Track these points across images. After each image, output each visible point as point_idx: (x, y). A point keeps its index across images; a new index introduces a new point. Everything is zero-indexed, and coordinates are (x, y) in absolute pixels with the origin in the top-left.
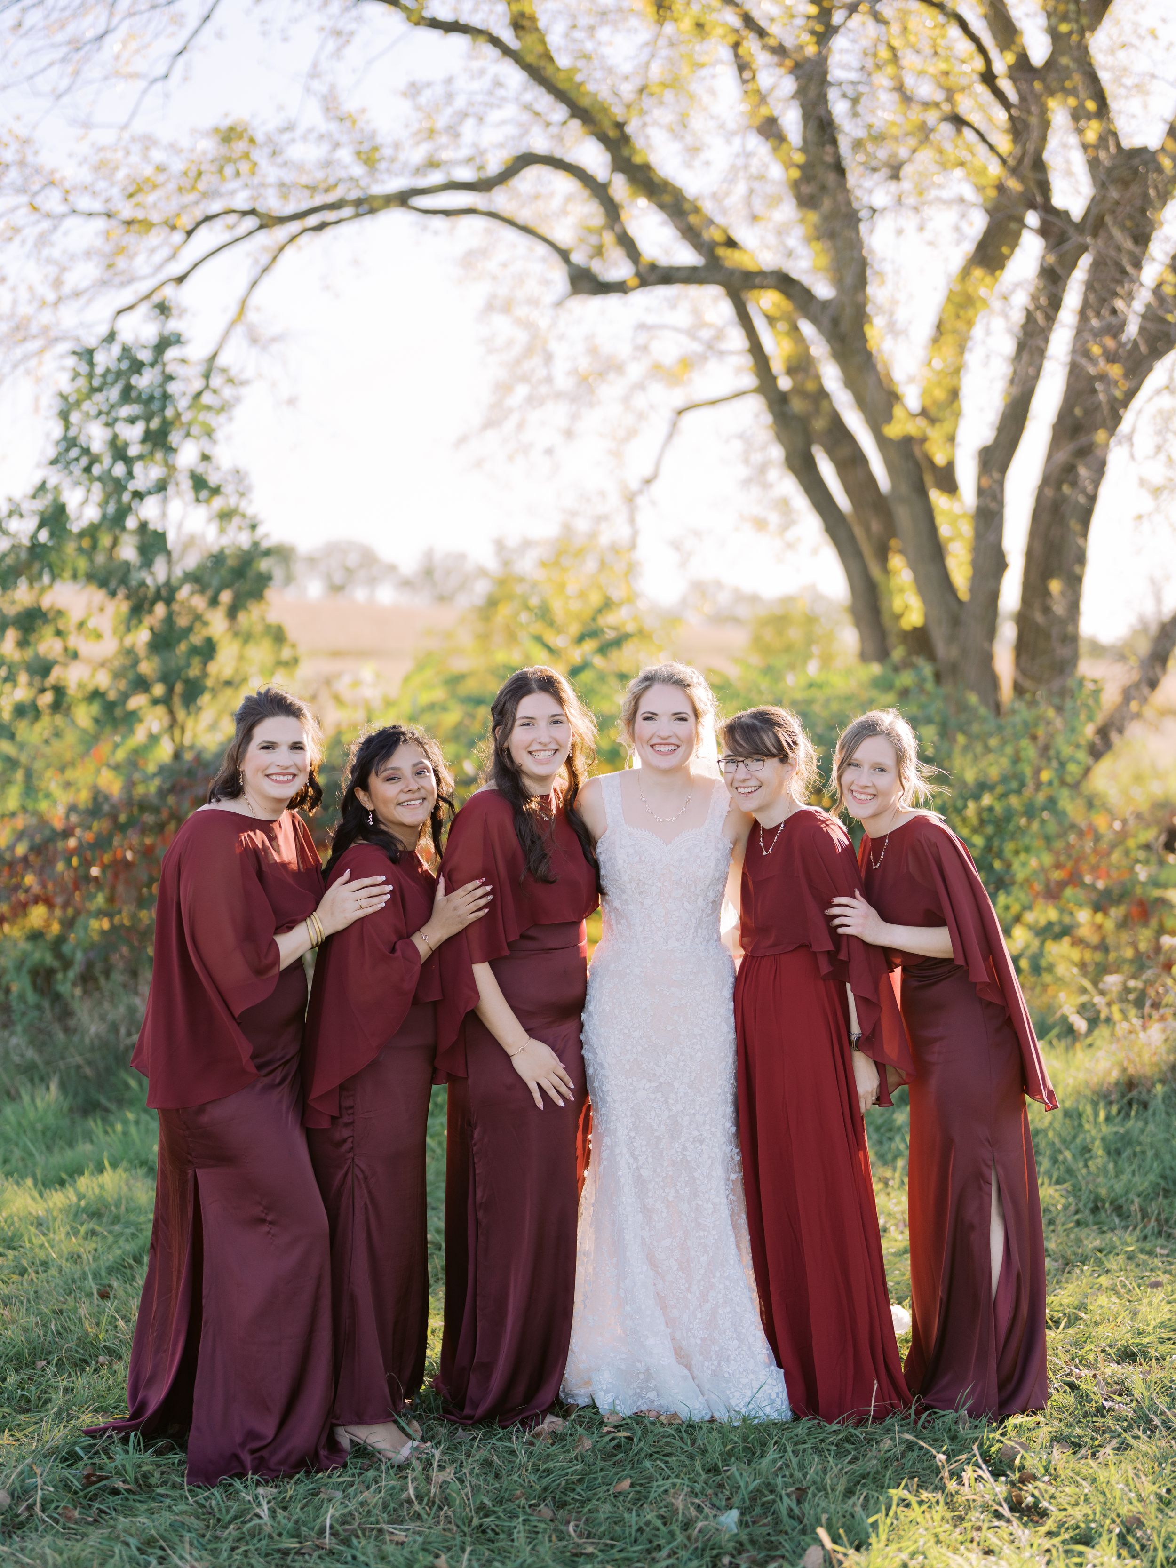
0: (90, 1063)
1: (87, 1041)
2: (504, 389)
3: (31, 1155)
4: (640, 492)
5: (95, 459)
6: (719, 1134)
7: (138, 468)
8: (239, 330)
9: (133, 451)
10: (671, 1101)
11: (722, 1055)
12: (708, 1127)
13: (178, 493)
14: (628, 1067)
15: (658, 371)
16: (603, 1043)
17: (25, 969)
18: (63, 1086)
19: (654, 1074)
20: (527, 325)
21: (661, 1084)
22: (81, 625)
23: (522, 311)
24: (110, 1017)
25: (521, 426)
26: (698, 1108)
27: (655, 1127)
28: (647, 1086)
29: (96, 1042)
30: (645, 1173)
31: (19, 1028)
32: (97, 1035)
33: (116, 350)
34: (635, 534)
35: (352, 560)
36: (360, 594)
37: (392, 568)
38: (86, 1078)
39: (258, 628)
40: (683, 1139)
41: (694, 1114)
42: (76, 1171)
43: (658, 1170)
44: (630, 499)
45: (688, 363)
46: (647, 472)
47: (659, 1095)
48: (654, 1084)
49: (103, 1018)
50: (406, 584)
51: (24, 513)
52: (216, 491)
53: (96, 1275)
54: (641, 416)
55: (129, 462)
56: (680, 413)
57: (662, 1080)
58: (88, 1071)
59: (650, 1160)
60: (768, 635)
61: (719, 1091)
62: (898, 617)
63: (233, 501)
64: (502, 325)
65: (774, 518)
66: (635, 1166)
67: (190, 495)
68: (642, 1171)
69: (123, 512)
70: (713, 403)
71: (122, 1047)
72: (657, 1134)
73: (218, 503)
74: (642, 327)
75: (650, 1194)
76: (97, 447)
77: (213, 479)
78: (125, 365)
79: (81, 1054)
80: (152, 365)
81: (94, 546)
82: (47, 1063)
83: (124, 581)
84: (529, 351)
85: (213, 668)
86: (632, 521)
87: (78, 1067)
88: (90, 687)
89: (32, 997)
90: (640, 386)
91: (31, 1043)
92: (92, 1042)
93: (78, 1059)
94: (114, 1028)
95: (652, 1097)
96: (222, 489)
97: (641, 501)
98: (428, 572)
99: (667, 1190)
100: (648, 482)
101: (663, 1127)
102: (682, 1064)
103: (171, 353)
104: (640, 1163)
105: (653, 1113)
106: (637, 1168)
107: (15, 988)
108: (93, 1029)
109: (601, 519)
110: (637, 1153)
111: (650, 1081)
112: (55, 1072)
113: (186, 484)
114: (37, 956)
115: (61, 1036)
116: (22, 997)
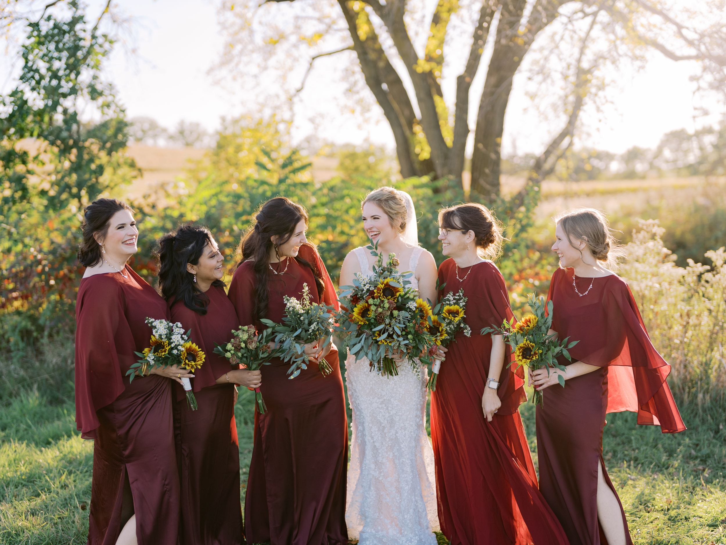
0: (52, 377)
1: (51, 366)
2: (230, 46)
3: (30, 427)
4: (295, 95)
5: (42, 77)
6: (414, 426)
7: (63, 83)
8: (106, 15)
9: (61, 73)
10: (390, 409)
11: (416, 385)
12: (408, 422)
13: (82, 95)
14: (368, 391)
15: (303, 39)
16: (356, 379)
17: (17, 330)
18: (39, 389)
19: (381, 395)
20: (241, 16)
21: (384, 400)
22: (36, 158)
23: (238, 9)
24: (63, 354)
25: (237, 65)
26: (403, 412)
27: (382, 422)
28: (377, 401)
29: (56, 367)
30: (377, 444)
31: (15, 360)
32: (56, 363)
33: (51, 24)
34: (293, 115)
35: (146, 126)
36: (150, 142)
37: (164, 130)
38: (51, 385)
39: (121, 161)
40: (396, 428)
41: (401, 415)
42: (57, 438)
43: (384, 443)
44: (290, 100)
45: (320, 35)
46: (298, 85)
47: (384, 405)
48: (381, 400)
49: (59, 355)
50: (171, 138)
51: (6, 103)
52: (101, 94)
53: (78, 496)
54: (296, 60)
55: (59, 79)
56: (313, 59)
57: (385, 398)
58: (51, 381)
59: (380, 438)
60: (348, 162)
61: (414, 403)
62: (418, 155)
63: (110, 98)
64: (229, 16)
65: (358, 109)
66: (372, 441)
67: (88, 97)
68: (376, 444)
69: (56, 104)
70: (330, 54)
71: (69, 369)
72: (383, 425)
73: (101, 100)
74: (297, 18)
75: (380, 455)
76: (43, 71)
77: (99, 87)
78: (56, 31)
79: (48, 373)
80: (69, 32)
81: (42, 120)
82: (31, 378)
83: (58, 137)
84: (242, 28)
85: (101, 179)
86: (291, 109)
87: (47, 380)
88: (40, 188)
89: (21, 345)
90: (295, 46)
91: (22, 367)
92: (54, 366)
93: (46, 376)
94: (65, 360)
95: (380, 406)
96: (103, 93)
97: (296, 100)
98: (182, 132)
99: (389, 453)
100: (299, 91)
101: (386, 421)
102: (395, 390)
103: (78, 27)
104: (375, 440)
105: (381, 415)
106: (374, 442)
107: (12, 340)
108: (54, 361)
109: (277, 108)
110: (373, 435)
111: (379, 398)
112: (35, 382)
113: (86, 91)
114: (24, 324)
115: (37, 364)
116: (16, 344)
